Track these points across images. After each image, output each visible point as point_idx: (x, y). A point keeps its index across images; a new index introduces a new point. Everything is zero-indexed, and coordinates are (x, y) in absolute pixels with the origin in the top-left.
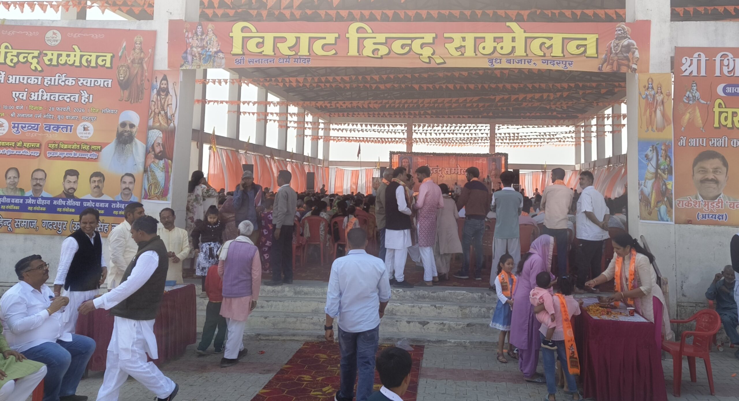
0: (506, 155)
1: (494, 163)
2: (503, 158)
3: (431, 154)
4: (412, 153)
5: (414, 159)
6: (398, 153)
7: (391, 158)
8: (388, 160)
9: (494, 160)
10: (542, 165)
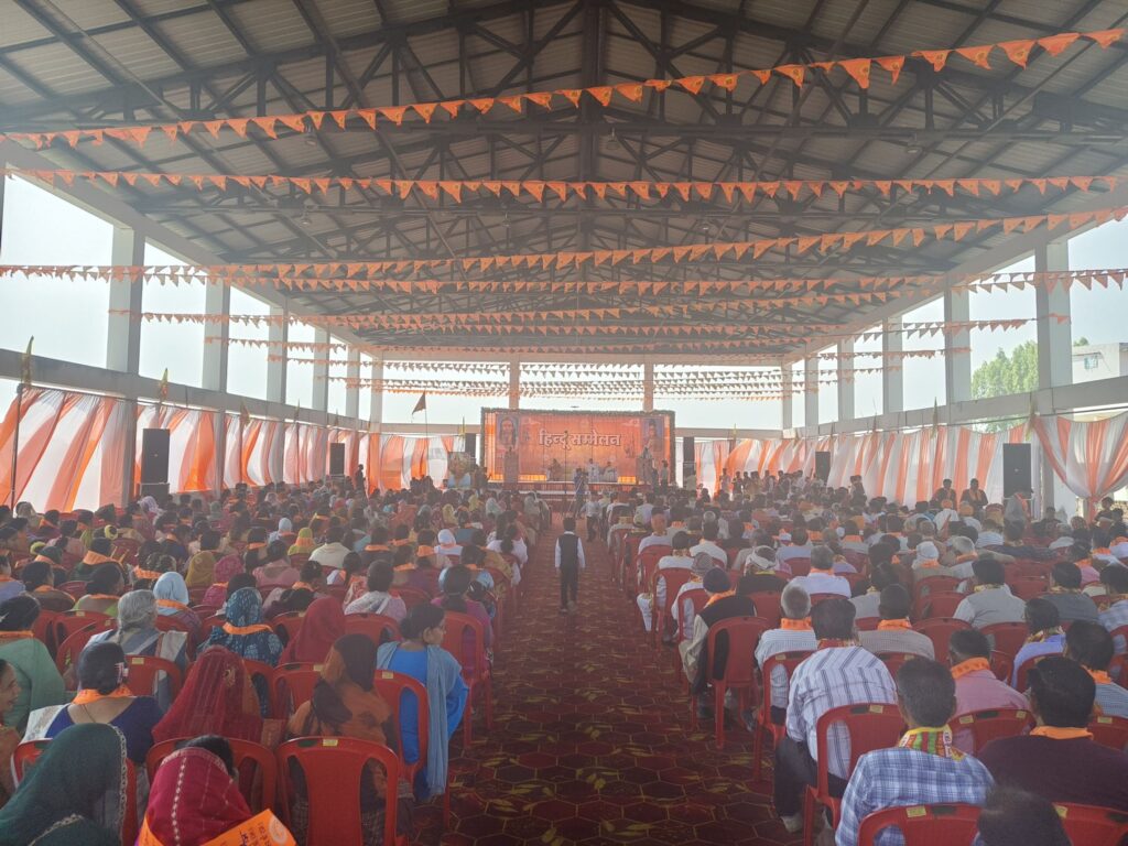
0: (671, 414)
1: (652, 427)
2: (667, 419)
3: (549, 412)
4: (518, 410)
5: (523, 421)
6: (494, 410)
7: (483, 419)
8: (478, 422)
9: (652, 422)
10: (729, 430)
